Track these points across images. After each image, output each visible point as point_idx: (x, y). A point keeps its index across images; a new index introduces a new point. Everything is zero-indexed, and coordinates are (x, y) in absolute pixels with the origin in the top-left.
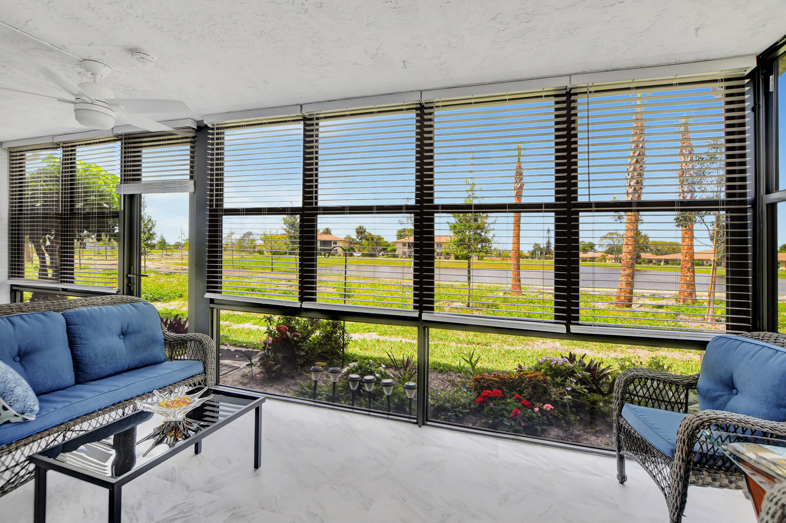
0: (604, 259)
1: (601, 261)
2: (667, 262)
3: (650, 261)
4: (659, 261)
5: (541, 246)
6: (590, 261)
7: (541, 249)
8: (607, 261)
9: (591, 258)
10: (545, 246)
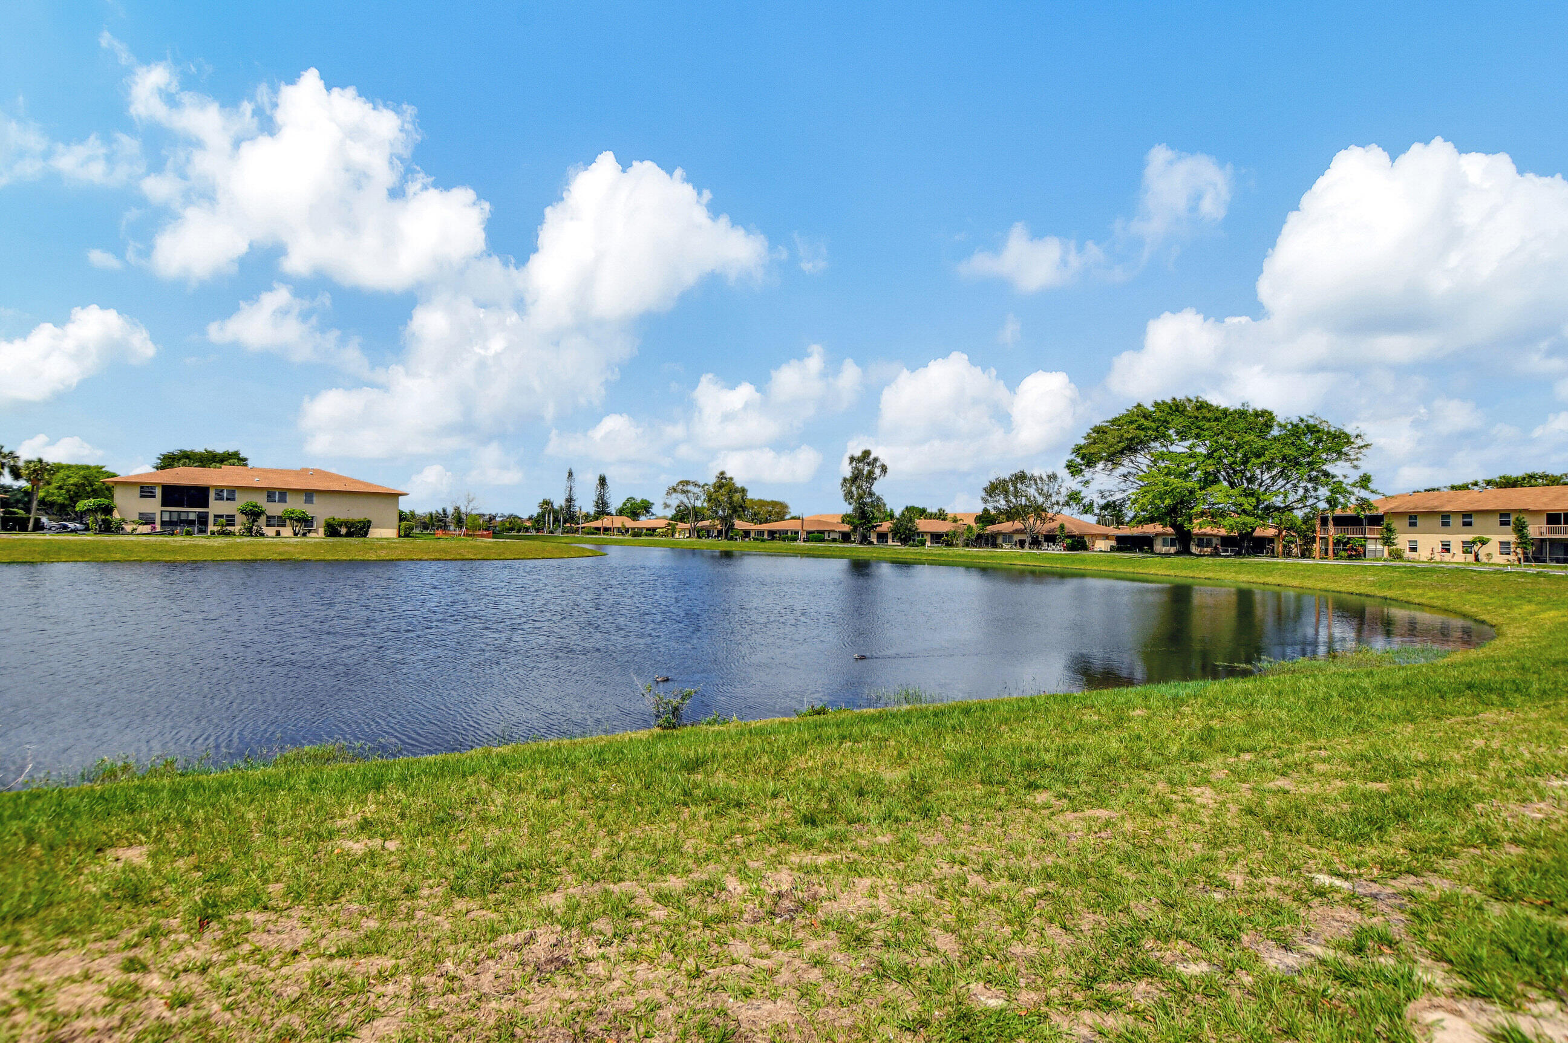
0: (671, 531)
1: (665, 535)
2: (772, 534)
3: (747, 534)
4: (760, 533)
5: (556, 506)
6: (646, 535)
7: (555, 512)
8: (677, 535)
9: (648, 529)
10: (563, 503)
